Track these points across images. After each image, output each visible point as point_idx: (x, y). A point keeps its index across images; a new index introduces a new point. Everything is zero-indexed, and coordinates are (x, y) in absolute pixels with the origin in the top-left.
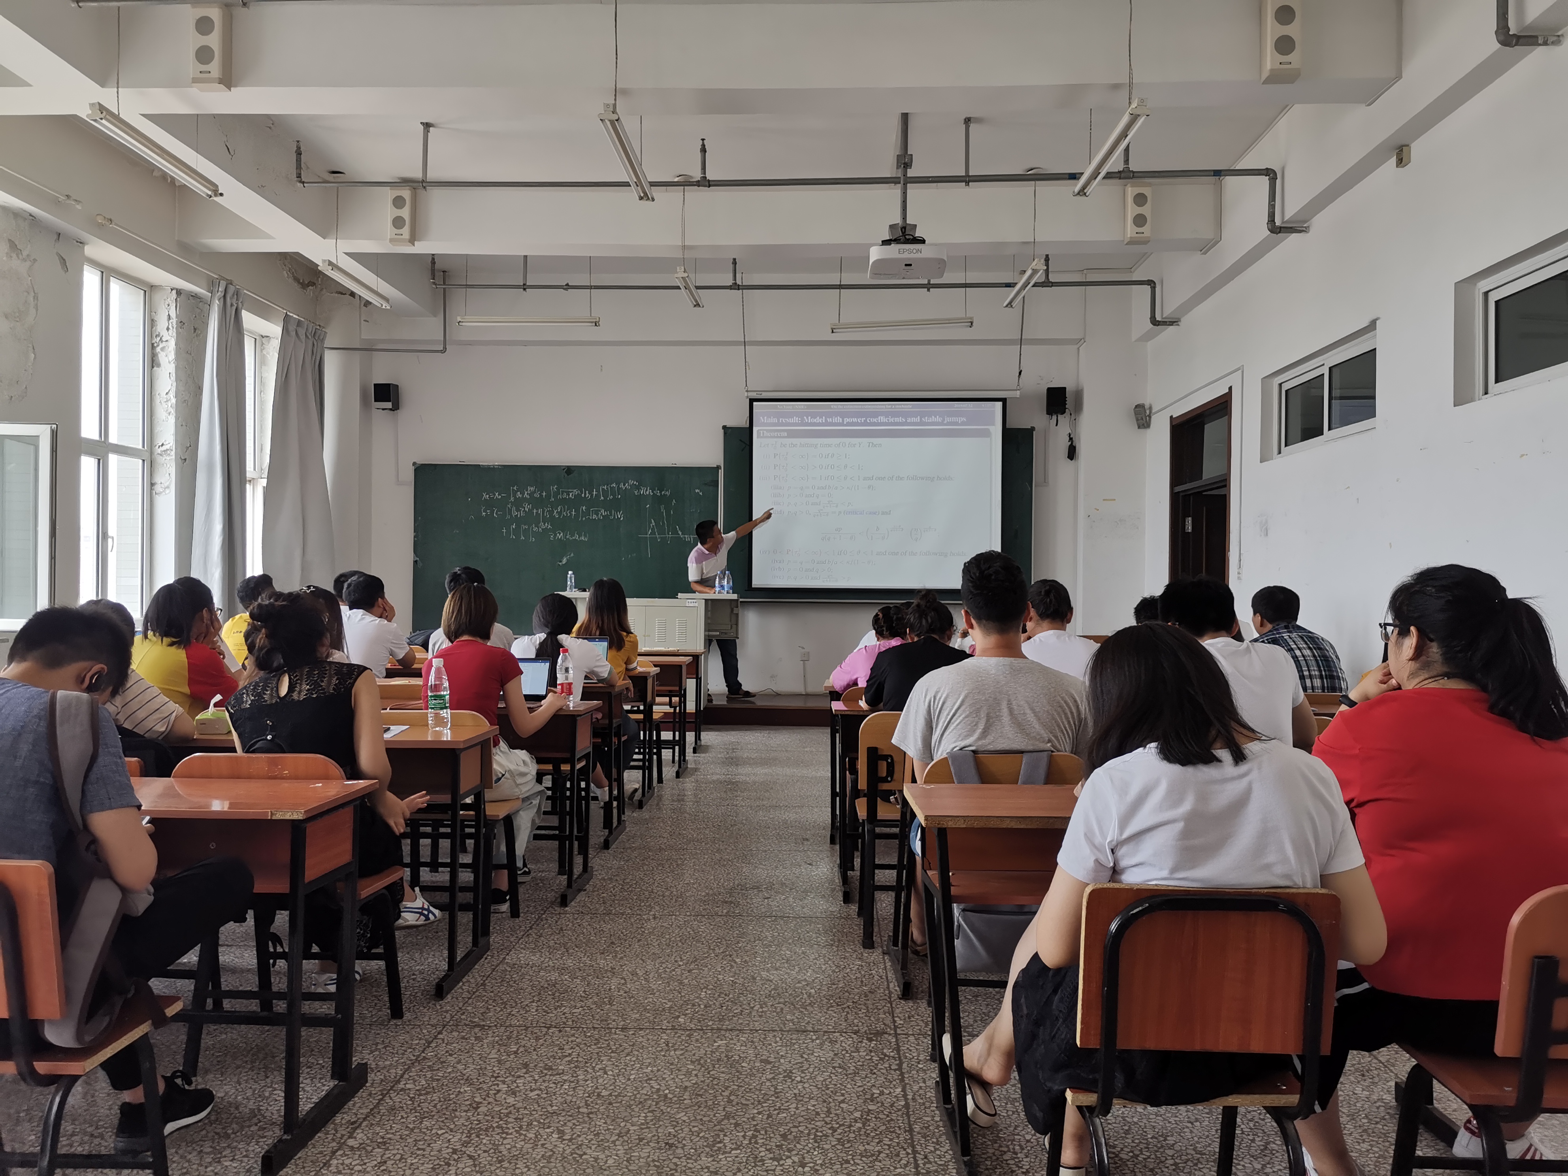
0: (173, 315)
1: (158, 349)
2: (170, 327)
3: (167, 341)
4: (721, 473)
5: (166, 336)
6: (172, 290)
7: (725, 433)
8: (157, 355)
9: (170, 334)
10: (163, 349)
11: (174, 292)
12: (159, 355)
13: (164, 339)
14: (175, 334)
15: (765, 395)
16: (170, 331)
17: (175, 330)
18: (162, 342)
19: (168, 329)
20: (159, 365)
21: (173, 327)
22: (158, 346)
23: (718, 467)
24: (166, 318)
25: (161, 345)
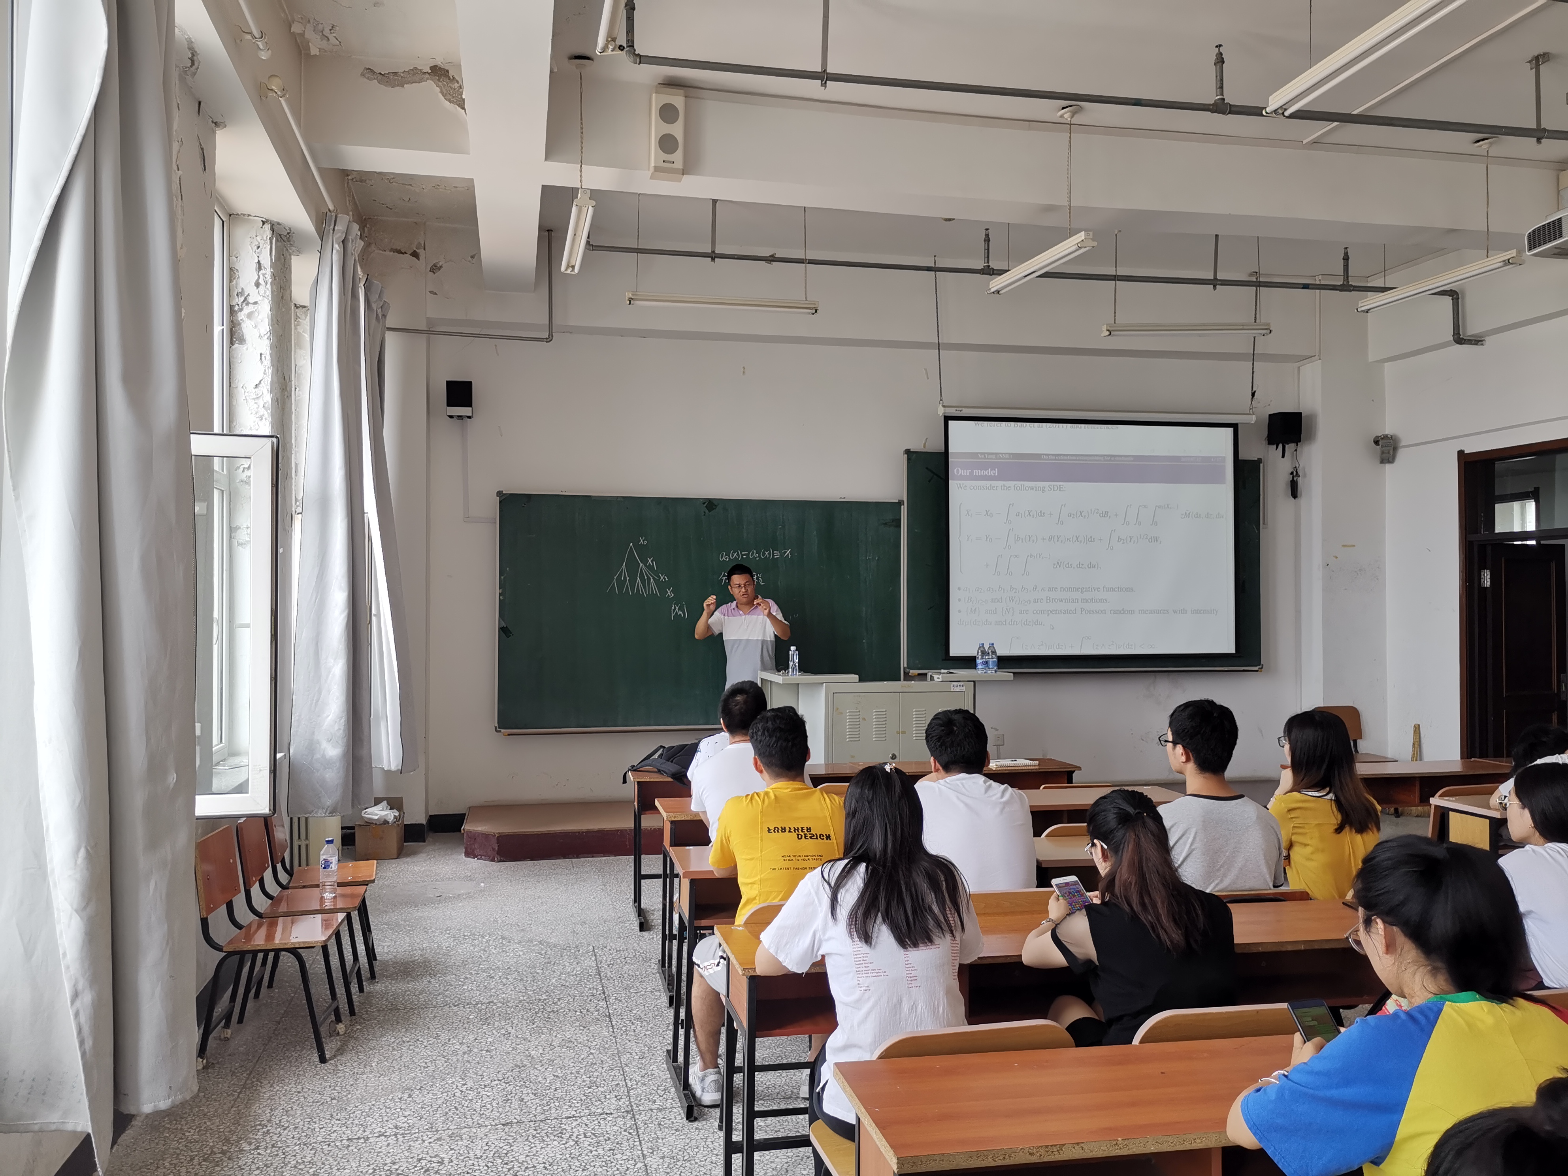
0: (267, 262)
1: (241, 316)
2: (261, 281)
3: (256, 303)
4: (904, 510)
5: (254, 295)
6: (264, 223)
7: (909, 459)
8: (240, 324)
9: (262, 292)
10: (250, 316)
11: (267, 227)
12: (243, 325)
13: (251, 300)
14: (269, 293)
15: (966, 412)
16: (262, 288)
17: (269, 286)
18: (248, 304)
19: (257, 285)
20: (242, 341)
21: (266, 284)
22: (241, 310)
23: (900, 503)
24: (254, 266)
25: (247, 310)
